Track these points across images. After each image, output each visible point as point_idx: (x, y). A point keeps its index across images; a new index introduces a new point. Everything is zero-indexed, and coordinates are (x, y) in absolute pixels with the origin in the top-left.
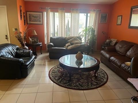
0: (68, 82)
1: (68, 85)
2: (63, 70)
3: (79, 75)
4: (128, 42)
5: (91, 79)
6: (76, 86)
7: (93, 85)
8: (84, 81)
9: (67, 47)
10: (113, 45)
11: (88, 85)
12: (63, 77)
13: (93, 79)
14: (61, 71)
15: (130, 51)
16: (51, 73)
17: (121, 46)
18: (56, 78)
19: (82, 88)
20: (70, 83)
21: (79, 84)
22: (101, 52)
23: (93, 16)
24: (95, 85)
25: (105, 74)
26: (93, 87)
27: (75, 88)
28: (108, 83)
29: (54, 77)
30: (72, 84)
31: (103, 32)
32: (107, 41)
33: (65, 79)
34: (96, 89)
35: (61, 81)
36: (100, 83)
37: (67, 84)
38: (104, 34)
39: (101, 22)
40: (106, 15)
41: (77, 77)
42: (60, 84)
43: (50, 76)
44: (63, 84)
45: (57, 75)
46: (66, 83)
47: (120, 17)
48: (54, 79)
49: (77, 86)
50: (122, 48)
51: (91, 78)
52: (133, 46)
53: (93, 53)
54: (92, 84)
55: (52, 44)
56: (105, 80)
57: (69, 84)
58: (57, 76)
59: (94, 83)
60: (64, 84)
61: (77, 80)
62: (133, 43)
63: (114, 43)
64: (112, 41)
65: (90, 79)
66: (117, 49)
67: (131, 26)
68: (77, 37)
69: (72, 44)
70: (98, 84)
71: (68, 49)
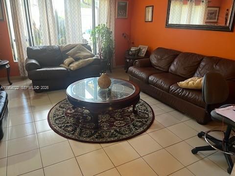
0: (95, 132)
1: (97, 138)
2: (73, 111)
3: (108, 115)
4: (167, 49)
5: (130, 118)
6: (112, 135)
7: (137, 128)
8: (121, 123)
9: (69, 66)
10: (143, 56)
11: (131, 130)
12: (80, 125)
13: (133, 117)
14: (71, 114)
15: (175, 63)
16: (52, 122)
17: (159, 57)
18: (69, 129)
19: (124, 137)
20: (100, 132)
21: (116, 131)
22: (130, 68)
23: (105, 5)
24: (140, 127)
25: (146, 105)
26: (139, 130)
27: (112, 139)
28: (156, 118)
29: (63, 128)
30: (104, 133)
31: (123, 34)
32: (133, 49)
33: (86, 128)
34: (145, 133)
35: (81, 132)
36: (145, 121)
37: (95, 136)
38: (125, 37)
39: (118, 16)
40: (126, 4)
41: (106, 120)
42: (81, 139)
43: (55, 128)
44: (86, 137)
45: (68, 123)
46: (93, 135)
47: (150, 9)
48: (65, 131)
49: (114, 136)
50: (161, 59)
51: (129, 116)
52: (178, 55)
53: (111, 72)
54: (135, 126)
55: (34, 61)
56: (151, 115)
57: (97, 134)
58: (68, 125)
59: (137, 123)
60: (89, 137)
61: (108, 125)
62: (176, 51)
63: (144, 52)
64: (141, 48)
65: (128, 118)
66: (153, 62)
67: (169, 23)
68: (83, 45)
69: (77, 59)
70: (144, 124)
71: (72, 69)
